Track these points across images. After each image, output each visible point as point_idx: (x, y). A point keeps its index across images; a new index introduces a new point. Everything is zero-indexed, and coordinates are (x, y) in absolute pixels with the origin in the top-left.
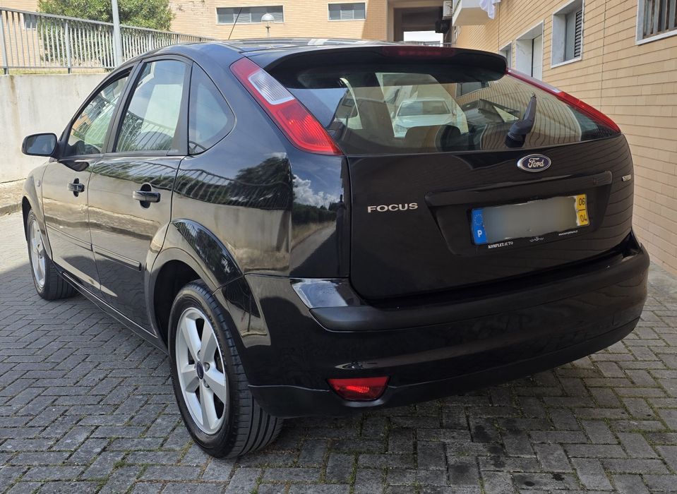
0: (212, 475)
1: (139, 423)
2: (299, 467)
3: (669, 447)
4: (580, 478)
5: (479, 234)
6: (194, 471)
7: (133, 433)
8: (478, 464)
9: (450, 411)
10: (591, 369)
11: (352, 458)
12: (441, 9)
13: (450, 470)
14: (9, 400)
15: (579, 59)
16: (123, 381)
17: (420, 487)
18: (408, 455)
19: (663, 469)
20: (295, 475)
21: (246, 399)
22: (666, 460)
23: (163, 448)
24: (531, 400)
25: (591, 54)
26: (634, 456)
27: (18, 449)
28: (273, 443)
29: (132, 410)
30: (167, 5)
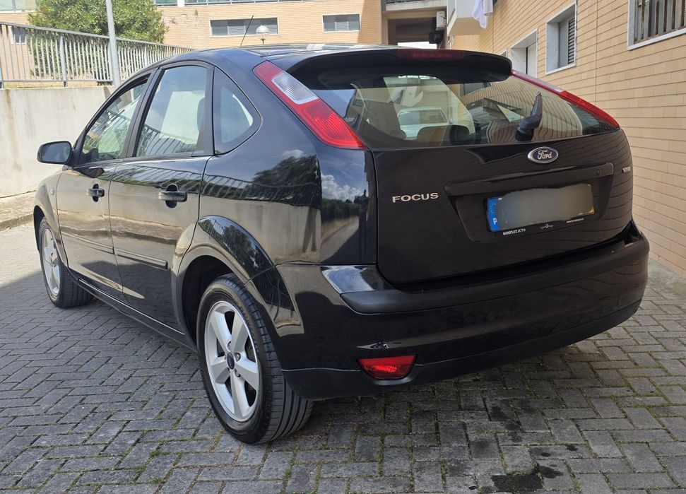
0: (246, 459)
1: (169, 417)
2: (328, 449)
3: (672, 418)
4: (592, 448)
5: (495, 222)
6: (228, 457)
7: (165, 425)
8: (497, 439)
9: (467, 395)
10: (596, 354)
11: (378, 439)
12: (435, 20)
13: (471, 446)
14: (37, 401)
15: (573, 65)
16: (148, 379)
17: (445, 462)
18: (431, 434)
19: (668, 438)
20: (326, 456)
21: (278, 384)
22: (670, 429)
23: (196, 438)
24: (542, 383)
25: (585, 60)
26: (641, 427)
27: (52, 444)
28: (302, 429)
29: (161, 405)
30: (160, 18)
